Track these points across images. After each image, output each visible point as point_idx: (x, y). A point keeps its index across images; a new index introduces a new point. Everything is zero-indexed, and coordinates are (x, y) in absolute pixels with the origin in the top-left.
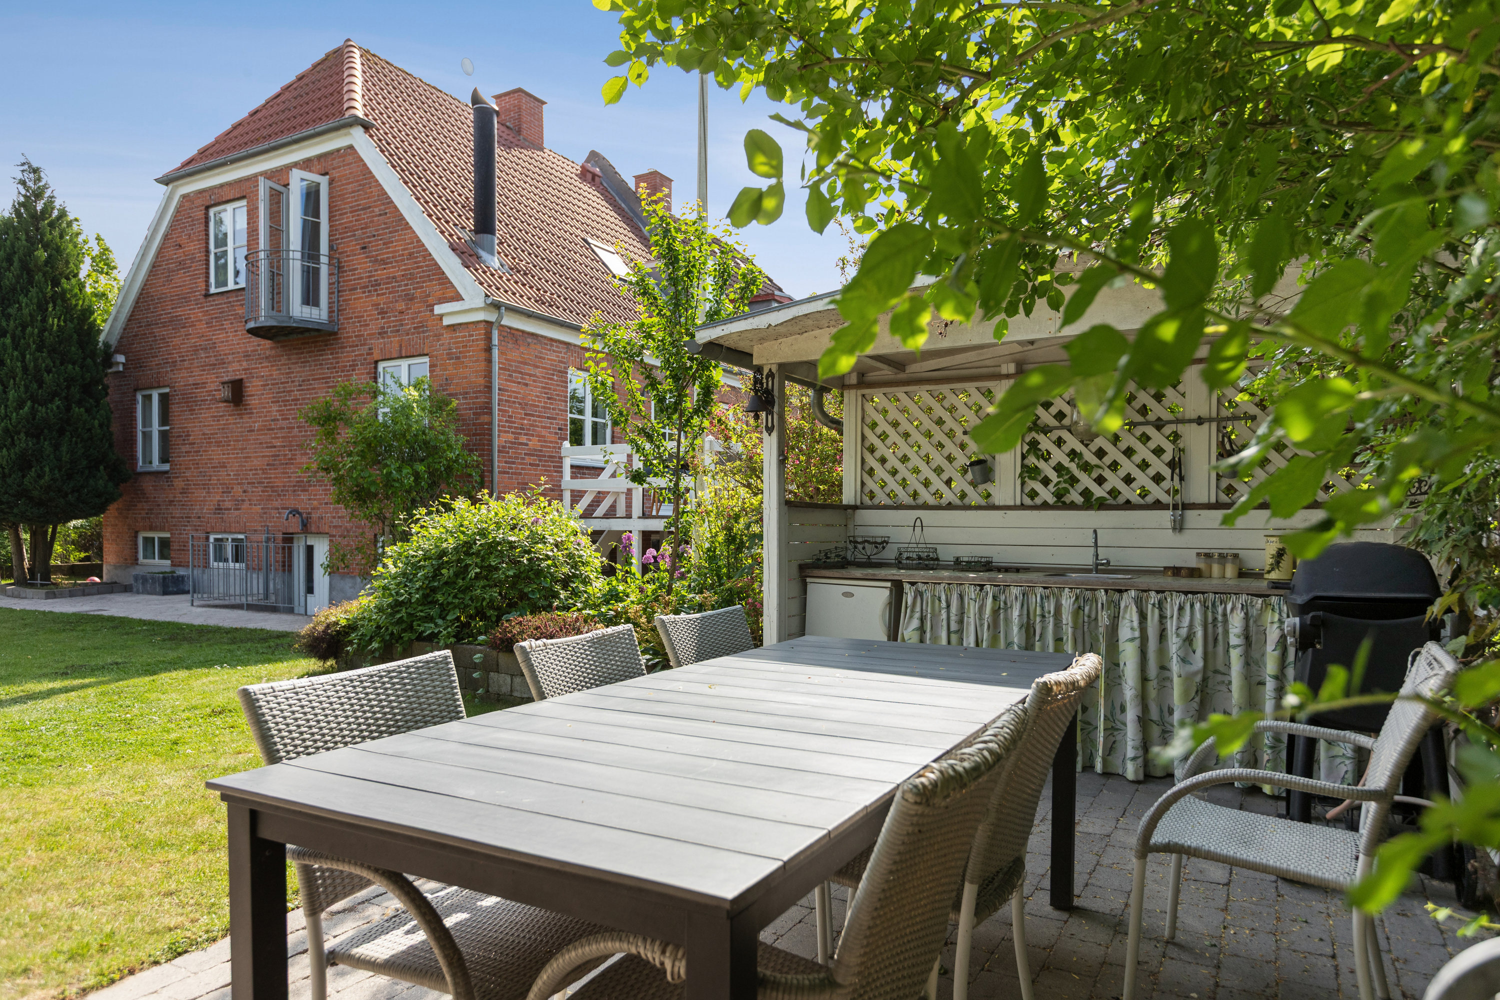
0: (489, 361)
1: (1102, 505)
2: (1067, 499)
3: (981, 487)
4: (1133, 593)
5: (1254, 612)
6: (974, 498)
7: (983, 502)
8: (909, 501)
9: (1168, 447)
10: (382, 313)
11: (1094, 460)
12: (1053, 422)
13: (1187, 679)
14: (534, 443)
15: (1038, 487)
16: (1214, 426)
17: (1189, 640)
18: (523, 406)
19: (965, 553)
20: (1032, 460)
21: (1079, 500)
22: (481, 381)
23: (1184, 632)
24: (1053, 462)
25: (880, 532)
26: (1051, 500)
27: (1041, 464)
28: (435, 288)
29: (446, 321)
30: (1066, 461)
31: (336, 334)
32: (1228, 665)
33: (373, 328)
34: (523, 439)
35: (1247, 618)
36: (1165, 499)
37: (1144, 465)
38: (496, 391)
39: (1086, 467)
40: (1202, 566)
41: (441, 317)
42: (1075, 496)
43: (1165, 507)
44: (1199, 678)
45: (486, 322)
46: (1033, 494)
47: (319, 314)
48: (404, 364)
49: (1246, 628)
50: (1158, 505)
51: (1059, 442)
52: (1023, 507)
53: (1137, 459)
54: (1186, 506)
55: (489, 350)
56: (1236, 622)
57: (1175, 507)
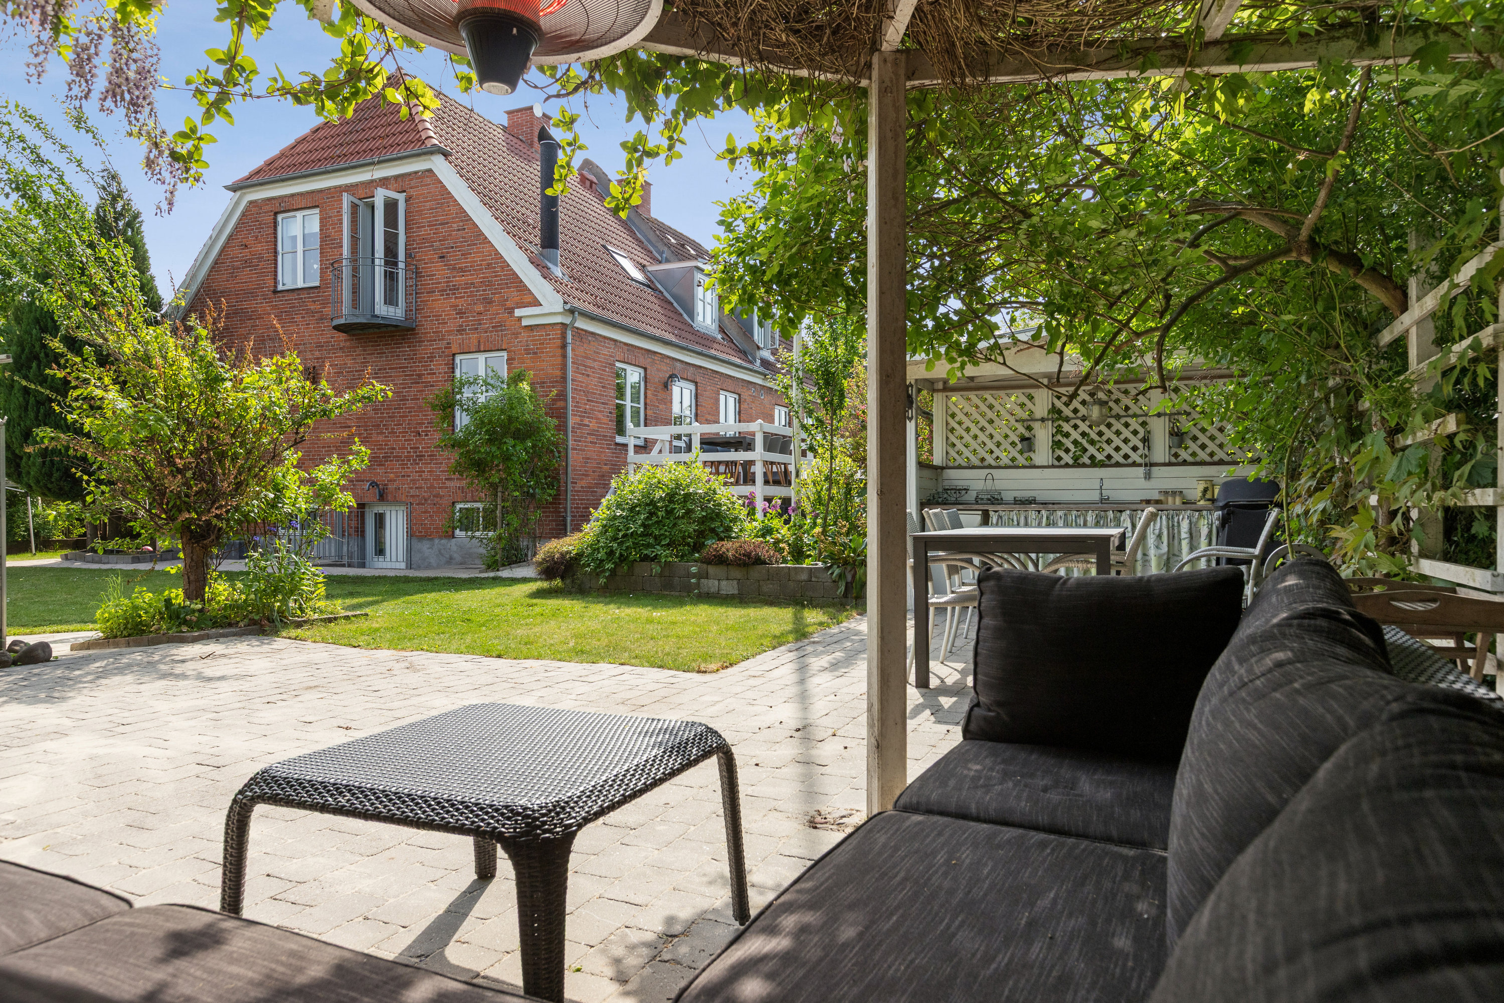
0: (564, 356)
1: (1102, 465)
2: (1081, 461)
3: (1026, 455)
4: (1128, 512)
5: (1194, 520)
6: (1021, 460)
7: (1027, 463)
8: (978, 463)
9: (1141, 431)
10: (461, 313)
11: (1096, 438)
12: (1071, 415)
13: (1160, 557)
14: (593, 425)
15: (1062, 454)
16: (1167, 418)
17: (1159, 536)
18: (586, 393)
19: (1019, 495)
20: (1059, 437)
21: (1088, 462)
22: (558, 373)
23: (1157, 532)
24: (1071, 439)
25: (961, 484)
26: (1071, 462)
27: (1064, 440)
28: (513, 295)
29: (525, 323)
30: (1080, 439)
31: (413, 329)
32: (1180, 550)
33: (452, 325)
34: (586, 421)
35: (1190, 523)
36: (1139, 460)
37: (1126, 441)
38: (569, 383)
39: (1092, 442)
40: (1162, 498)
41: (520, 319)
42: (1086, 460)
43: (1140, 465)
44: (1165, 557)
45: (562, 324)
46: (1059, 459)
47: (396, 313)
48: (481, 358)
49: (1190, 529)
50: (1134, 464)
51: (1076, 427)
52: (1053, 466)
53: (1122, 437)
54: (1152, 465)
55: (564, 346)
56: (1185, 525)
57: (1146, 465)
